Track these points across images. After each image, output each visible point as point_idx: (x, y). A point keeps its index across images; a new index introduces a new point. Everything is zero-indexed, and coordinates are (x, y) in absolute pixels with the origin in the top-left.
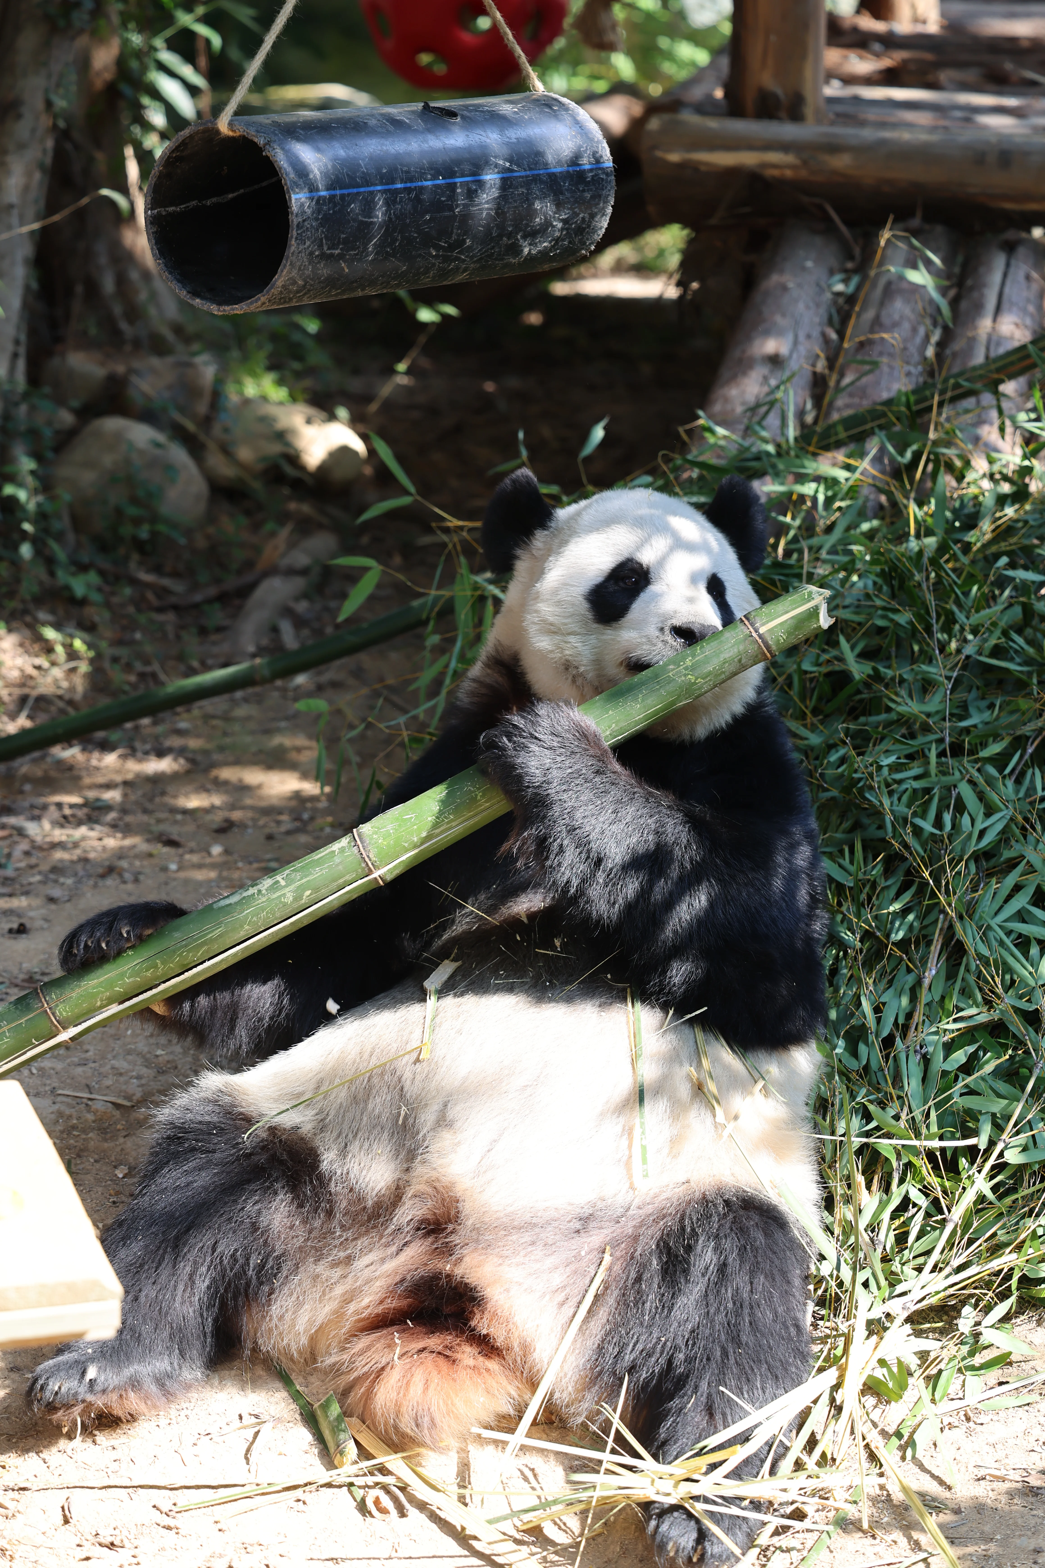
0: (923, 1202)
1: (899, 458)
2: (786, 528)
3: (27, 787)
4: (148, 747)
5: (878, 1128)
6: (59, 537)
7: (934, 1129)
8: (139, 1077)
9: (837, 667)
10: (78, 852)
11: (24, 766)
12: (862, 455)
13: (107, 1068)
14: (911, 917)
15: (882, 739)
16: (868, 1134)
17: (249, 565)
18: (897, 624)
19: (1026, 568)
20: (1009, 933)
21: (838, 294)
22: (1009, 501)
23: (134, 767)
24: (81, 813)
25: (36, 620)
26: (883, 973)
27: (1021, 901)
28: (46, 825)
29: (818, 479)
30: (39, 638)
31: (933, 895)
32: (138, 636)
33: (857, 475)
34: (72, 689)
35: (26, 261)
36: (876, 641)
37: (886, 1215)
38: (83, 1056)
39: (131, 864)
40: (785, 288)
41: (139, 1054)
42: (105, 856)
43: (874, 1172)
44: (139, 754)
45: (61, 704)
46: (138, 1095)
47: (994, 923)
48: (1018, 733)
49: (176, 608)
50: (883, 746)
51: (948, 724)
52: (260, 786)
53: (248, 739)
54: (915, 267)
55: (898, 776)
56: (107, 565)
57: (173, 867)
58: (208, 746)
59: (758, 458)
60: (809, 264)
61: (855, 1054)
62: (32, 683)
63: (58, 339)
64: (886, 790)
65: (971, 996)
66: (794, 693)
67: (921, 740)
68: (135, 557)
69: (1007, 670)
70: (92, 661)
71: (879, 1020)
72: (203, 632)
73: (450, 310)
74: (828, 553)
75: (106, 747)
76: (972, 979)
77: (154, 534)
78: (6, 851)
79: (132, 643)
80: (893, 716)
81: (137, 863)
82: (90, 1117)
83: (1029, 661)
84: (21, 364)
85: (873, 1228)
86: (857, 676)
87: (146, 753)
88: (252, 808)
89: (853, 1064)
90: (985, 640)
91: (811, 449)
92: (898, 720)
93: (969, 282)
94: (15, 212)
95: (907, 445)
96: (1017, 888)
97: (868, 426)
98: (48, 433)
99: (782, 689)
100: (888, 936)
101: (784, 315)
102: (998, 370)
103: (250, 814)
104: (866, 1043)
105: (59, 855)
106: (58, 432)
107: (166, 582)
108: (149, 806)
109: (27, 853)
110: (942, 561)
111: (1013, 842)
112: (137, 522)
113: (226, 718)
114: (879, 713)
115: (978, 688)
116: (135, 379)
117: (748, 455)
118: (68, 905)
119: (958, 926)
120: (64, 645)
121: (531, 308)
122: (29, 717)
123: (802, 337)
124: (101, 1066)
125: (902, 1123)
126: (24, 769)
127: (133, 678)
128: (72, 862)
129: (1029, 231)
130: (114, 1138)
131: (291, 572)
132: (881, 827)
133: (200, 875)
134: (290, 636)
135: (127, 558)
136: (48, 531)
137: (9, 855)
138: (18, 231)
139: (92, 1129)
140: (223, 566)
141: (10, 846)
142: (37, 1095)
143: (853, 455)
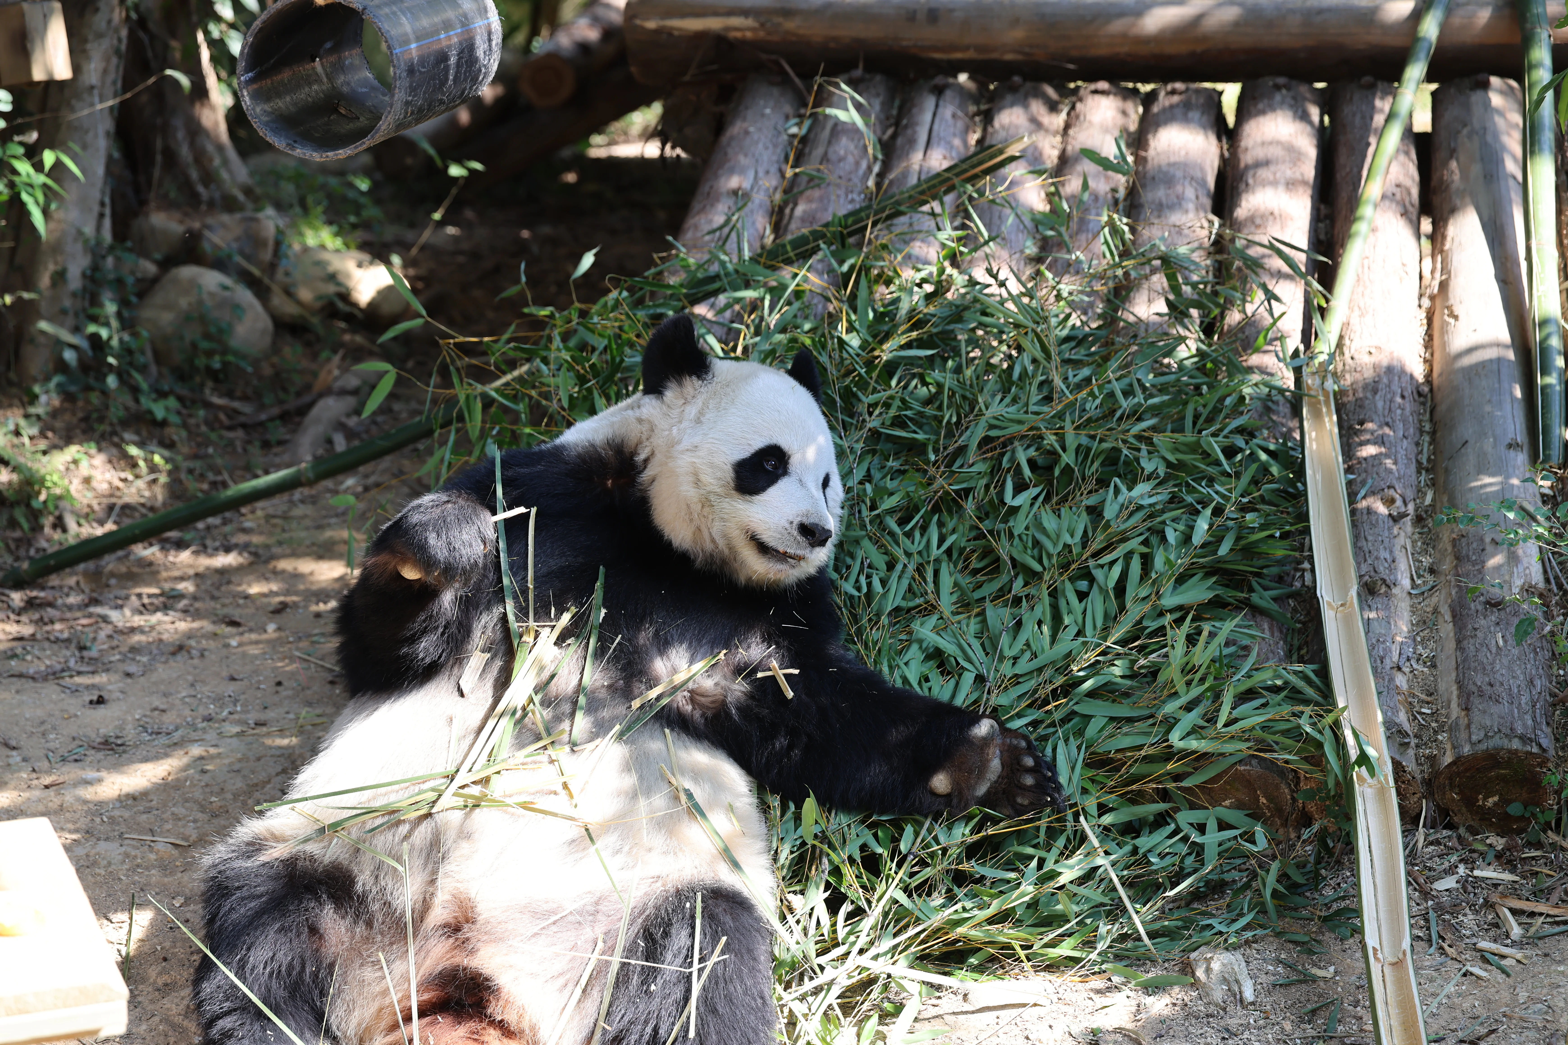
1: (837, 269)
3: (113, 581)
4: (217, 544)
6: (143, 369)
8: (195, 821)
10: (154, 635)
11: (110, 563)
12: (805, 266)
13: (167, 815)
17: (308, 387)
21: (794, 136)
23: (205, 562)
24: (157, 602)
25: (123, 440)
28: (127, 612)
29: (766, 286)
30: (126, 456)
32: (211, 450)
34: (153, 498)
35: (108, 134)
38: (148, 804)
39: (198, 643)
40: (747, 133)
41: (196, 801)
42: (176, 637)
44: (210, 550)
45: (144, 511)
46: (194, 836)
49: (244, 426)
52: (310, 574)
53: (303, 534)
56: (184, 392)
57: (234, 643)
58: (270, 541)
60: (768, 111)
62: (118, 493)
63: (143, 203)
68: (210, 384)
70: (170, 473)
72: (266, 445)
73: (477, 166)
75: (181, 545)
77: (225, 364)
78: (91, 635)
79: (207, 456)
81: (204, 642)
82: (152, 856)
84: (107, 223)
87: (216, 549)
88: (304, 592)
93: (905, 122)
94: (96, 92)
95: (845, 258)
97: (815, 244)
98: (130, 280)
101: (746, 155)
102: (922, 193)
103: (301, 597)
105: (137, 638)
106: (139, 281)
107: (236, 404)
108: (216, 593)
109: (110, 637)
112: (210, 354)
113: (285, 517)
116: (207, 233)
118: (142, 680)
120: (145, 460)
121: (568, 169)
122: (115, 522)
123: (761, 174)
124: (162, 813)
126: (110, 567)
127: (205, 486)
128: (149, 643)
129: (956, 77)
130: (173, 874)
131: (343, 392)
133: (255, 650)
134: (340, 444)
135: (202, 385)
136: (131, 364)
137: (94, 639)
138: (99, 107)
139: (154, 867)
140: (285, 390)
141: (96, 632)
142: (107, 839)
143: (798, 266)
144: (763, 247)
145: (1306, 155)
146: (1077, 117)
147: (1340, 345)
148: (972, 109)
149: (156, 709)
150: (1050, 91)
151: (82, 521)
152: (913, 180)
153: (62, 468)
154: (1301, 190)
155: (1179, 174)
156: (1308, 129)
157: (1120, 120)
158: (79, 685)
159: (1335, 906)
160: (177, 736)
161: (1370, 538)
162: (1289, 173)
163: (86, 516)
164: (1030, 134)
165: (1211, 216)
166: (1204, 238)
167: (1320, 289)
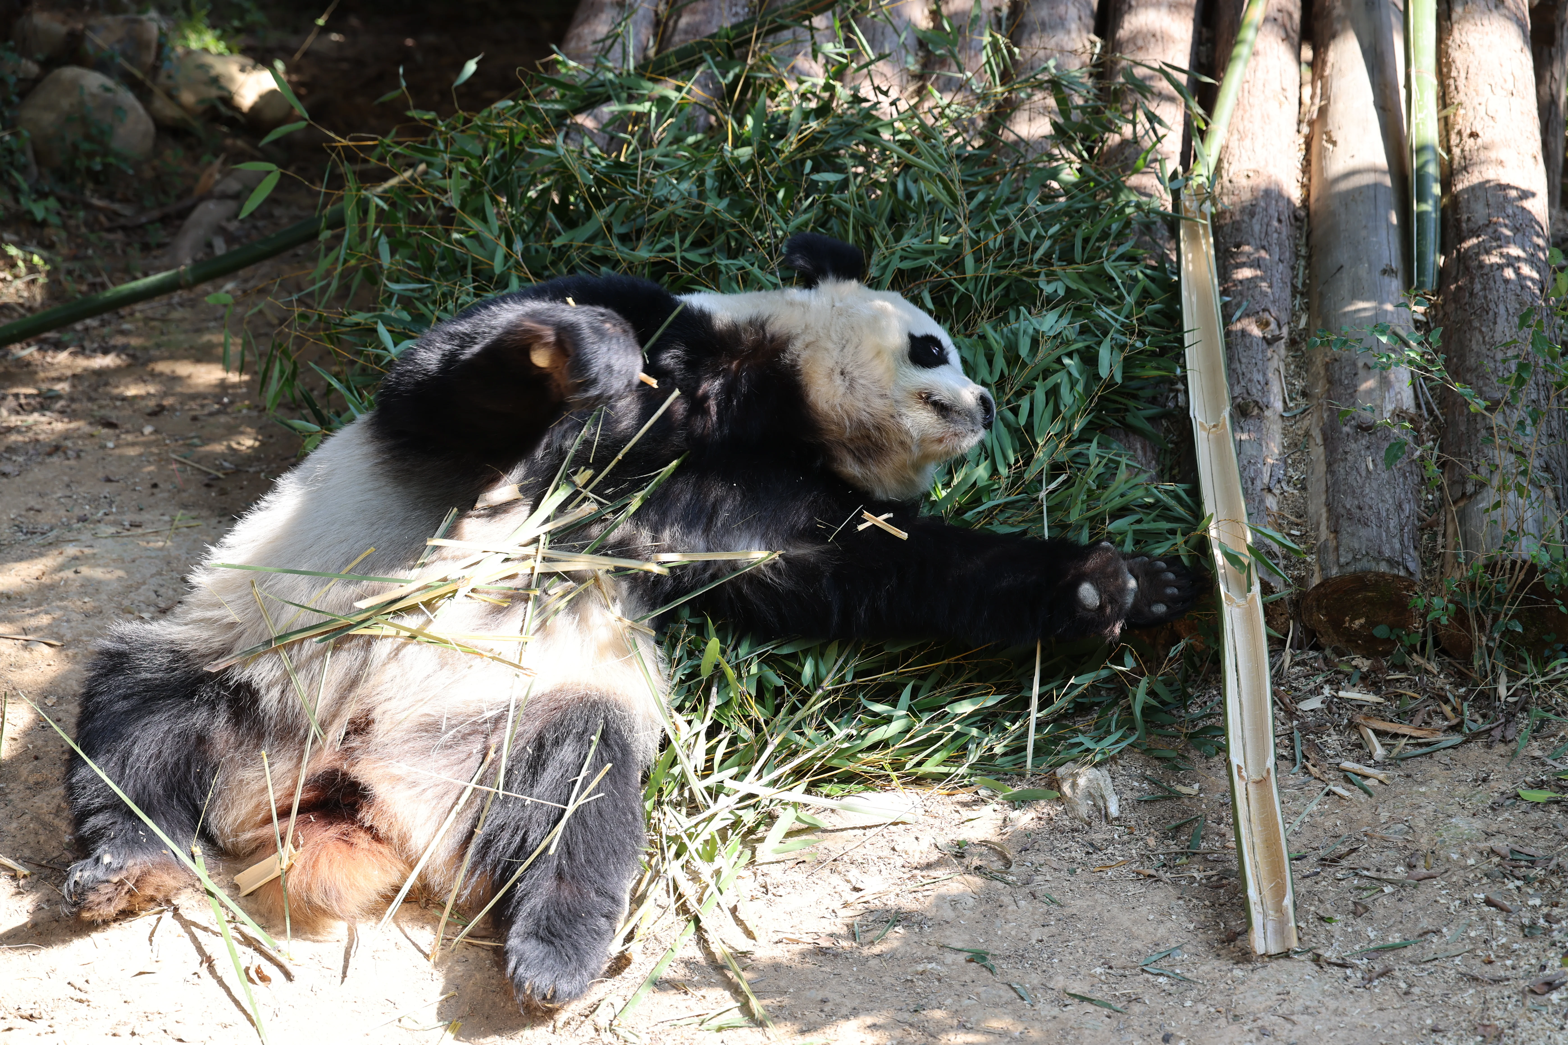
1: (721, 80)
4: (95, 345)
6: (23, 169)
8: (69, 621)
10: (30, 435)
12: (689, 79)
17: (189, 191)
19: (829, 173)
22: (813, 115)
23: (83, 363)
24: (34, 402)
25: (2, 240)
28: (4, 412)
29: (652, 99)
30: (5, 256)
32: (90, 252)
33: (684, 94)
34: (32, 298)
38: (22, 603)
39: (74, 444)
42: (53, 437)
44: (88, 352)
45: (22, 311)
46: (67, 636)
49: (124, 228)
52: (189, 377)
53: (182, 337)
56: (65, 193)
57: (110, 445)
58: (147, 344)
59: (602, 85)
68: (90, 185)
70: (49, 274)
72: (146, 248)
74: (660, 156)
75: (59, 346)
77: (106, 166)
79: (86, 257)
81: (80, 443)
82: (27, 655)
87: (94, 351)
88: (182, 394)
91: (648, 74)
95: (729, 69)
97: (698, 56)
98: (11, 80)
103: (179, 400)
105: (14, 438)
106: (20, 80)
107: (116, 206)
108: (93, 395)
112: (90, 155)
113: (164, 320)
116: (90, 34)
117: (595, 83)
118: (18, 479)
120: (24, 261)
127: (84, 288)
128: (25, 443)
131: (224, 196)
133: (132, 452)
134: (220, 247)
135: (83, 187)
136: (11, 164)
139: (27, 666)
140: (166, 193)
143: (683, 80)
144: (646, 58)
147: (1218, 169)
149: (31, 509)
154: (1183, 11)
159: (1201, 724)
160: (52, 535)
161: (1244, 360)
165: (1093, 37)
166: (1086, 58)
167: (1201, 111)
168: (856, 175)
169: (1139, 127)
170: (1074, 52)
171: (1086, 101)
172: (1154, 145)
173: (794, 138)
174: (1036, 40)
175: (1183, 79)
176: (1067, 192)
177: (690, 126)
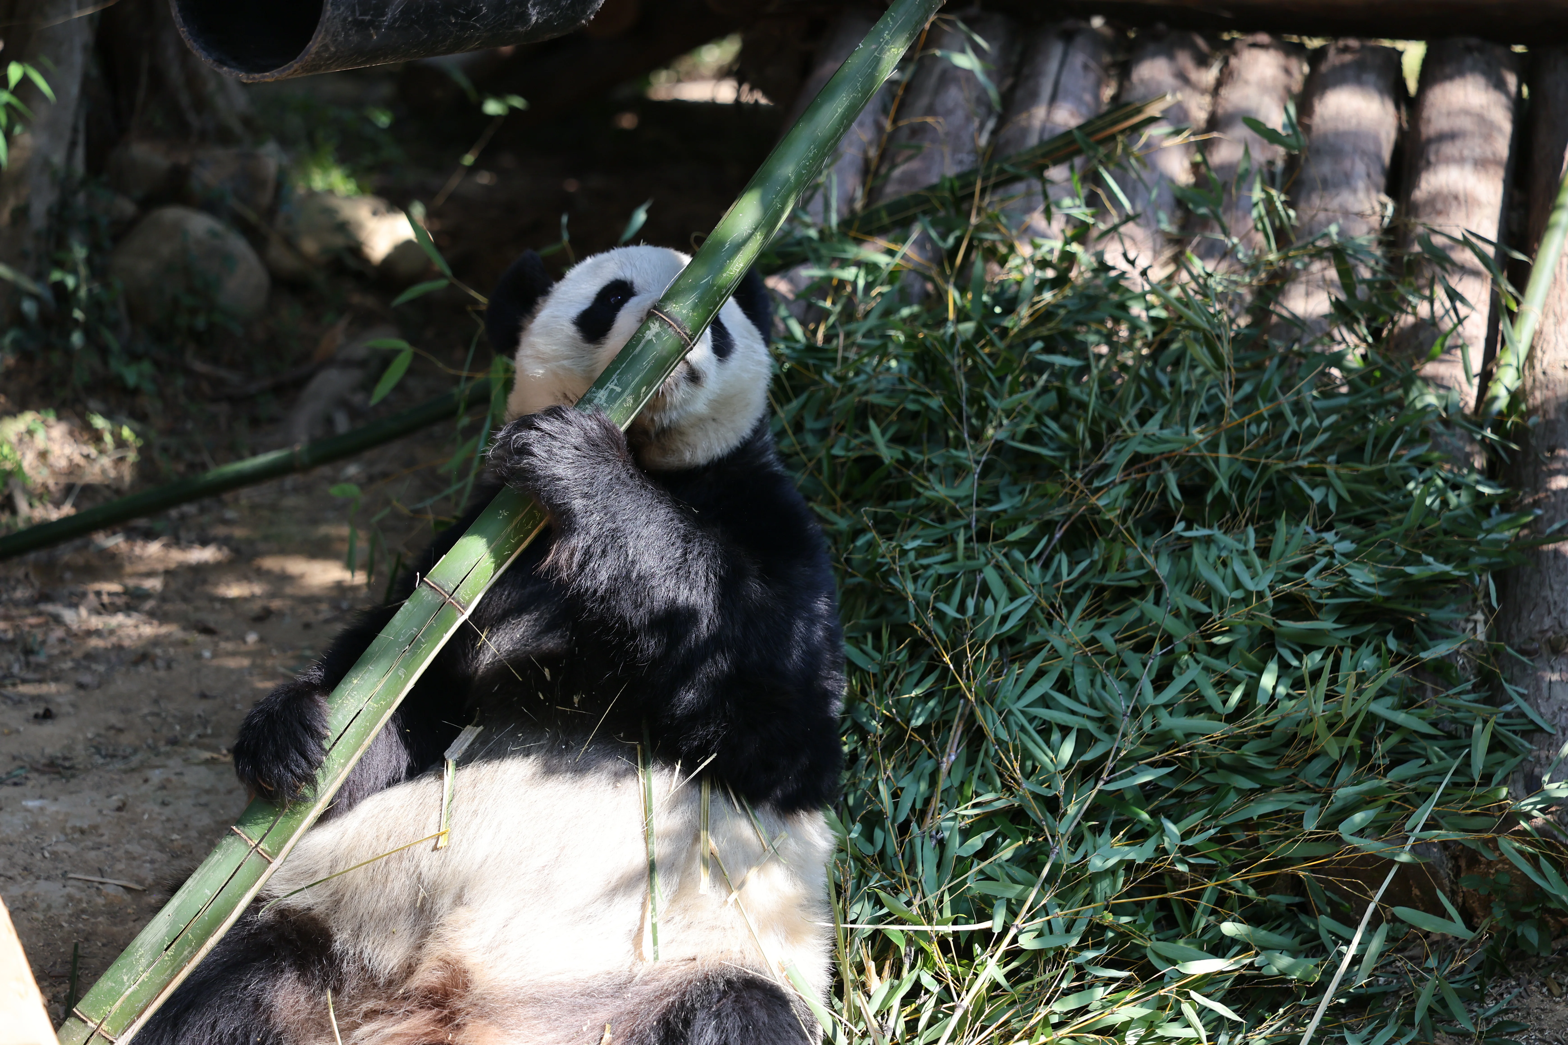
0: (935, 988)
1: (941, 244)
2: (826, 314)
3: (68, 575)
4: (193, 536)
5: (890, 914)
6: (114, 327)
7: (947, 913)
8: (152, 862)
9: (868, 452)
10: (114, 639)
11: (66, 553)
12: (904, 241)
13: (120, 853)
14: (932, 704)
15: (911, 524)
16: (880, 920)
17: (307, 356)
18: (928, 408)
19: (1066, 354)
20: (1031, 720)
22: (1048, 285)
23: (177, 557)
24: (120, 601)
25: (87, 408)
26: (904, 760)
27: (1044, 686)
28: (83, 612)
29: (859, 264)
30: (88, 427)
31: (954, 681)
32: (189, 425)
33: (898, 259)
34: (120, 478)
36: (910, 426)
37: (896, 1002)
38: (98, 840)
39: (165, 652)
41: (154, 838)
42: (140, 643)
43: (885, 959)
44: (183, 543)
45: (108, 493)
46: (150, 880)
47: (1016, 707)
48: (1047, 517)
49: (230, 398)
50: (912, 531)
51: (975, 509)
52: (302, 576)
53: (294, 529)
54: (963, 51)
55: (925, 562)
56: (161, 355)
57: (207, 654)
58: (254, 536)
59: (799, 242)
61: (870, 839)
62: (79, 472)
63: (123, 130)
64: (910, 576)
65: (991, 783)
66: (824, 478)
67: (950, 525)
68: (192, 347)
69: (1038, 455)
70: (140, 451)
71: (896, 805)
72: (255, 422)
73: (518, 102)
74: (864, 336)
75: (149, 535)
76: (991, 764)
77: (211, 325)
78: (40, 638)
79: (183, 433)
80: (922, 501)
81: (172, 651)
82: (100, 901)
83: (1062, 447)
84: (80, 153)
85: (883, 1013)
86: (887, 461)
87: (191, 542)
88: (293, 597)
89: (869, 850)
90: (1018, 425)
91: (853, 233)
92: (927, 506)
93: (1026, 72)
95: (950, 231)
96: (1040, 674)
97: (911, 212)
98: (104, 221)
99: (811, 474)
100: (908, 722)
102: (1044, 156)
103: (289, 603)
104: (883, 829)
105: (95, 642)
106: (114, 222)
107: (223, 373)
108: (189, 595)
109: (62, 641)
110: (977, 347)
111: (1038, 627)
112: (193, 312)
113: (274, 508)
114: (908, 498)
115: (1010, 474)
116: (197, 169)
117: (789, 240)
118: (97, 692)
119: (978, 712)
120: (112, 434)
121: (625, 111)
122: (74, 505)
124: (115, 850)
125: (915, 909)
126: (66, 558)
127: (181, 468)
128: (106, 649)
129: (1088, 20)
130: (123, 922)
131: (348, 364)
132: (906, 612)
133: (232, 663)
134: (342, 424)
135: (183, 348)
136: (100, 319)
137: (43, 643)
138: (77, 15)
139: (102, 913)
140: (280, 357)
141: (46, 634)
142: (47, 878)
143: (895, 241)
144: (852, 212)
145: (1500, 130)
146: (1231, 74)
147: (1530, 356)
148: (1107, 59)
149: (112, 728)
150: (1201, 43)
151: (36, 503)
152: (1033, 140)
153: (13, 438)
154: (1492, 170)
155: (1348, 148)
156: (1503, 99)
157: (1282, 77)
158: (23, 695)
159: (1495, 1021)
160: (135, 761)
161: (1556, 587)
162: (1478, 152)
163: (40, 498)
164: (1174, 92)
165: (1384, 198)
166: (1375, 221)
167: (1511, 289)
168: (1099, 357)
169: (1437, 305)
170: (1361, 215)
171: (1374, 273)
172: (1455, 326)
173: (1025, 312)
174: (1316, 201)
175: (1490, 251)
176: (1350, 383)
177: (904, 298)
